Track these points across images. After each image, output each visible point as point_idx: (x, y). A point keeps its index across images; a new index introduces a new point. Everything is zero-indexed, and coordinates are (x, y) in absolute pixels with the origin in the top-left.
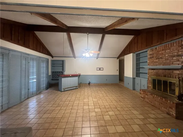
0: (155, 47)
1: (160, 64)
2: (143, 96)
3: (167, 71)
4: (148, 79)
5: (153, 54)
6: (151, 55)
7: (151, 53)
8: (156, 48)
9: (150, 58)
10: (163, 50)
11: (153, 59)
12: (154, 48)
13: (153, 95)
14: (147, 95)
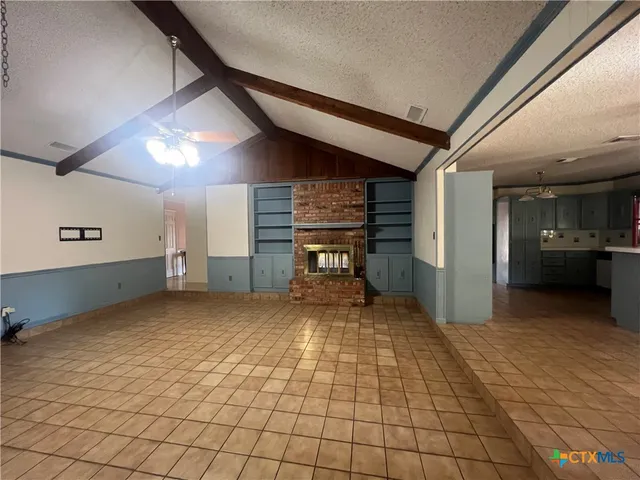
0: (313, 183)
1: (321, 220)
2: (299, 295)
3: (335, 232)
4: (296, 253)
5: (307, 197)
6: (302, 197)
7: (302, 193)
8: (314, 186)
9: (301, 205)
10: (328, 192)
11: (307, 208)
12: (309, 184)
13: (325, 283)
14: (311, 288)
